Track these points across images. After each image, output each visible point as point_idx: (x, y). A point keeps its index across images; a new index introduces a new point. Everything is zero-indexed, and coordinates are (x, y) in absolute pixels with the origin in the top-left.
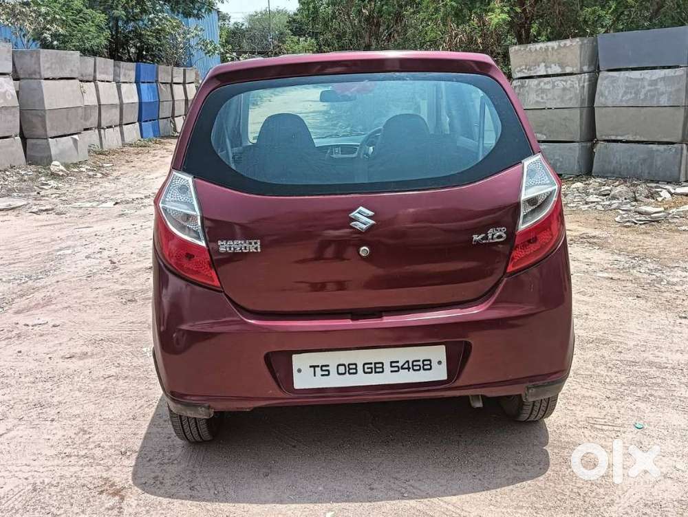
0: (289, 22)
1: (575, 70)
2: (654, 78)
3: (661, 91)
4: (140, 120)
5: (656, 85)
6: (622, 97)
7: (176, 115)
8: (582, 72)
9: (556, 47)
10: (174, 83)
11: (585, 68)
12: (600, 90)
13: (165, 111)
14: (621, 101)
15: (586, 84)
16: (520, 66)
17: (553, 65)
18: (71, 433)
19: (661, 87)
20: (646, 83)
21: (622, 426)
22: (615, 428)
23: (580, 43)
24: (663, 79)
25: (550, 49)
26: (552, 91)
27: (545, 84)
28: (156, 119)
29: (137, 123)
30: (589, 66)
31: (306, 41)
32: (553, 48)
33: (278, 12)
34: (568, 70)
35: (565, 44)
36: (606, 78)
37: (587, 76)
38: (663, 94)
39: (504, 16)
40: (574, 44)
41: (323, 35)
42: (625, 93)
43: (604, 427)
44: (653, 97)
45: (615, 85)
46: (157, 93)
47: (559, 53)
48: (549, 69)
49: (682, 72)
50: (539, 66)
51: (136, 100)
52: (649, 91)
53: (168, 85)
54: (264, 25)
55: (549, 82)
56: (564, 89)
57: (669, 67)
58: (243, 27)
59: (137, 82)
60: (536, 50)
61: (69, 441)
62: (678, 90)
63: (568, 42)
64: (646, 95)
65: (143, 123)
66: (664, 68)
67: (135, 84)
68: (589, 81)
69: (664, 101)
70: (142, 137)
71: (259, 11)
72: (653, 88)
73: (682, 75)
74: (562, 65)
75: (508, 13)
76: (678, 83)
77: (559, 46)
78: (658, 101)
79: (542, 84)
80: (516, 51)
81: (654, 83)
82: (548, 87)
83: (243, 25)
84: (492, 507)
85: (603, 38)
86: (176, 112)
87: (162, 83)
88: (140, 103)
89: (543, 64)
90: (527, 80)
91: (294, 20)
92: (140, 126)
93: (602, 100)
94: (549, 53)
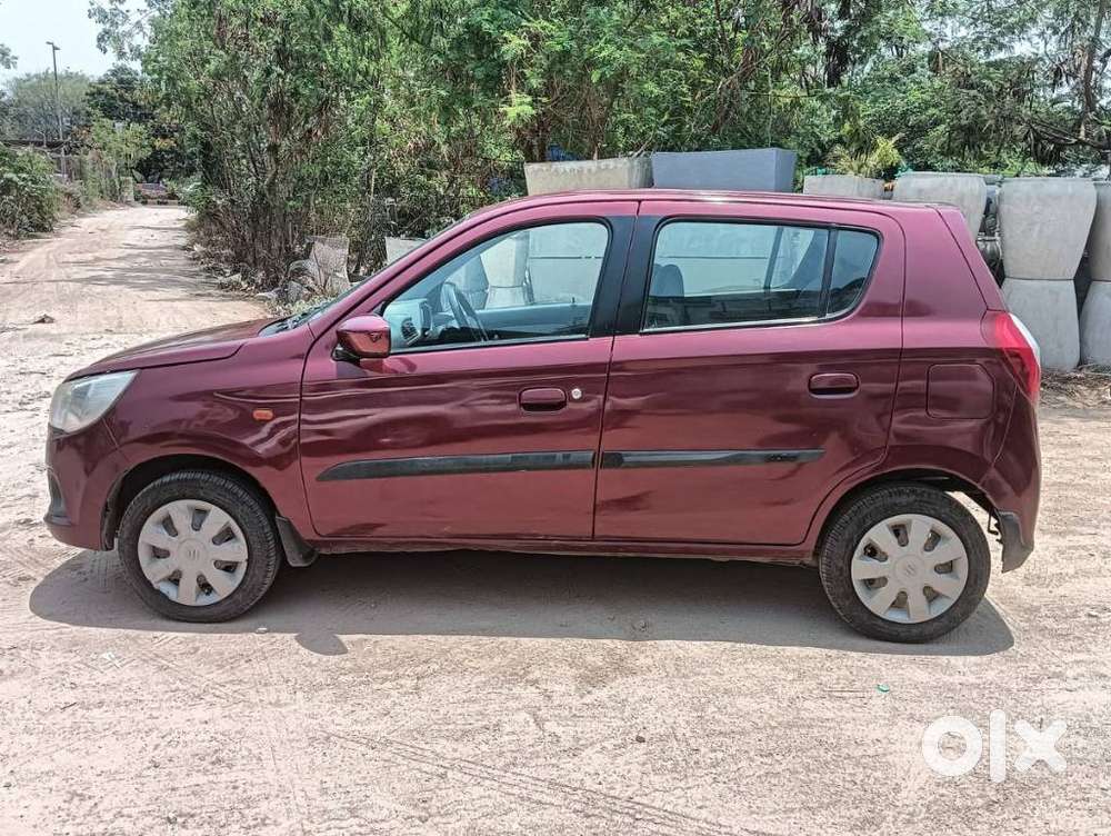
0: (90, 94)
3: (741, 237)
6: (690, 243)
9: (593, 169)
14: (688, 250)
18: (56, 801)
21: (864, 690)
22: (858, 694)
23: (626, 164)
25: (585, 172)
31: (128, 127)
32: (589, 170)
33: (69, 77)
38: (743, 241)
40: (619, 166)
42: (694, 239)
43: (844, 694)
44: (731, 246)
47: (599, 179)
52: (725, 237)
54: (42, 96)
60: (565, 171)
61: (63, 814)
63: (610, 163)
77: (599, 168)
80: (536, 172)
84: (755, 816)
85: (658, 161)
91: (100, 92)
94: (584, 178)
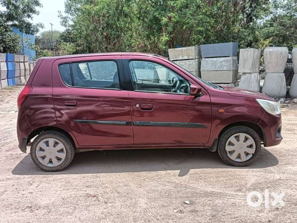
0: (61, 36)
1: (193, 58)
2: (221, 60)
3: (224, 65)
4: (7, 78)
5: (222, 63)
6: (210, 67)
7: (21, 76)
8: (195, 59)
9: (186, 49)
10: (20, 62)
11: (197, 57)
12: (202, 65)
13: (17, 74)
14: (210, 69)
15: (197, 63)
16: (173, 56)
17: (185, 56)
18: (63, 183)
19: (224, 63)
20: (218, 62)
23: (194, 48)
24: (224, 61)
26: (185, 65)
27: (182, 63)
28: (13, 77)
29: (7, 79)
30: (198, 56)
31: (70, 44)
32: (185, 50)
33: (55, 32)
34: (191, 58)
35: (189, 48)
36: (205, 60)
37: (197, 60)
38: (224, 66)
39: (167, 38)
40: (192, 48)
41: (76, 42)
42: (211, 66)
44: (221, 67)
45: (208, 63)
46: (14, 66)
47: (187, 52)
48: (183, 58)
49: (231, 58)
50: (180, 56)
51: (6, 69)
52: (220, 65)
53: (18, 63)
54: (49, 37)
55: (183, 62)
56: (189, 65)
57: (226, 57)
58: (39, 38)
59: (6, 62)
60: (178, 50)
62: (230, 65)
63: (190, 48)
64: (219, 66)
65: (9, 79)
66: (224, 57)
67: (5, 62)
68: (198, 62)
69: (225, 68)
70: (8, 85)
71: (46, 31)
72: (221, 64)
73: (231, 59)
74: (188, 56)
75: (168, 37)
76: (230, 62)
78: (223, 69)
79: (181, 63)
80: (171, 51)
81: (221, 62)
82: (183, 64)
83: (39, 37)
85: (202, 47)
86: (21, 74)
87: (16, 62)
88: (8, 71)
89: (181, 56)
90: (176, 61)
91: (63, 36)
92: (8, 80)
93: (203, 68)
94: (183, 52)
